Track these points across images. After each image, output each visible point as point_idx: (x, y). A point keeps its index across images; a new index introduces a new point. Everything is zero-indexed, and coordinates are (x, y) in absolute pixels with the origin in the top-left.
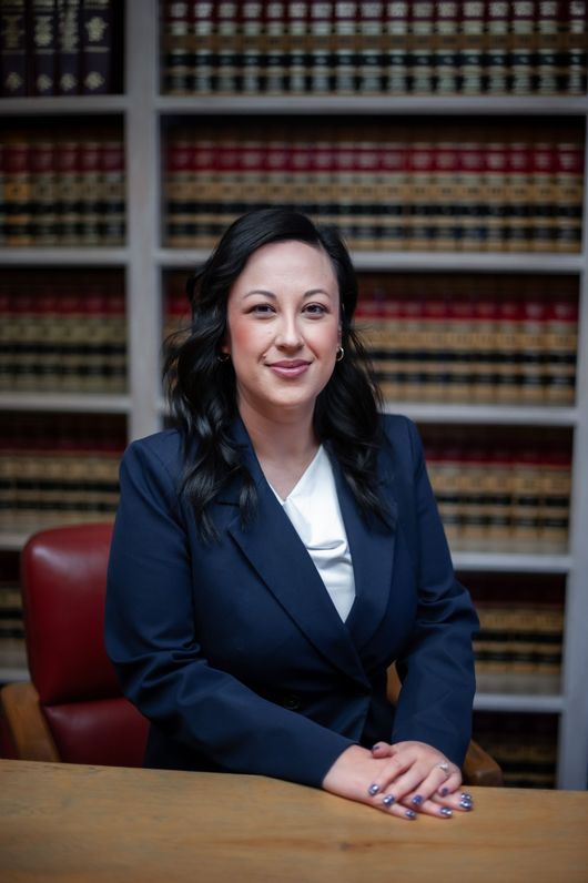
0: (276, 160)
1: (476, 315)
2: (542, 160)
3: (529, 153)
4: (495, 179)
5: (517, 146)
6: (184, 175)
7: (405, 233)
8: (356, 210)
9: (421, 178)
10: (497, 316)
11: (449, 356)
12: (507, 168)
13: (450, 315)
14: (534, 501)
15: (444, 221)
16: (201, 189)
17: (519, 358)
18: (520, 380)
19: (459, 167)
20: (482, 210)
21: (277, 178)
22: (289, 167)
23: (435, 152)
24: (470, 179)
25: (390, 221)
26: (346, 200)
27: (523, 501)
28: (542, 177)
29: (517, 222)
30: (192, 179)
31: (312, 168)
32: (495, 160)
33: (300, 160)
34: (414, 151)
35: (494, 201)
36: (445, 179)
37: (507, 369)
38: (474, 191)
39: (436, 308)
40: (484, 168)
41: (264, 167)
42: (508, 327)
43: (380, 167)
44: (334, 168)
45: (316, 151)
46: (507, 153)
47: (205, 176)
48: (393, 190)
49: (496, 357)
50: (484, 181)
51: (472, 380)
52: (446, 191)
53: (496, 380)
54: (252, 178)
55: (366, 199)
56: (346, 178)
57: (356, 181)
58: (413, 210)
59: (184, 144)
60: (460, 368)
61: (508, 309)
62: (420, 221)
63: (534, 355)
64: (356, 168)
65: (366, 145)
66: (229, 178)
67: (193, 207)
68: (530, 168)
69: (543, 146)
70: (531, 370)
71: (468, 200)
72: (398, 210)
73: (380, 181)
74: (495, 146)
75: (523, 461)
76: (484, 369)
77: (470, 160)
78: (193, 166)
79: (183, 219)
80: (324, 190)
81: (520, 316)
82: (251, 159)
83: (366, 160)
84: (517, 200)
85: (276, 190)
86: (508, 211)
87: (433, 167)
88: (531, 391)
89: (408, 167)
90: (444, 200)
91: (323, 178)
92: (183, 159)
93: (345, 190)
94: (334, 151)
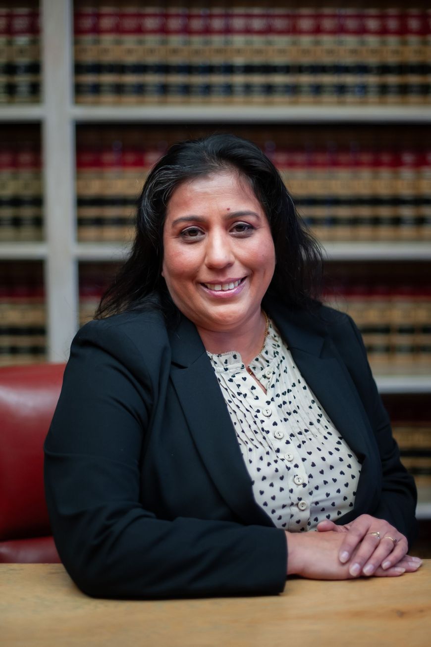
0: (175, 24)
1: (357, 164)
2: (414, 24)
3: (403, 18)
4: (372, 41)
5: (392, 11)
6: (88, 38)
7: (293, 90)
8: (249, 69)
9: (306, 40)
10: (376, 164)
11: (335, 202)
12: (383, 31)
13: (335, 164)
14: (410, 330)
15: (327, 79)
16: (106, 51)
17: (396, 201)
18: (397, 222)
19: (341, 30)
20: (362, 69)
21: (176, 40)
22: (186, 31)
23: (318, 17)
24: (350, 41)
25: (279, 79)
26: (239, 61)
27: (403, 331)
28: (413, 39)
29: (392, 80)
30: (97, 42)
31: (207, 31)
32: (372, 24)
33: (197, 24)
34: (301, 16)
35: (372, 60)
36: (327, 40)
37: (385, 212)
38: (354, 52)
39: (320, 158)
40: (362, 31)
41: (164, 30)
42: (385, 173)
43: (269, 31)
44: (228, 31)
45: (211, 16)
46: (382, 17)
47: (108, 40)
48: (282, 52)
49: (375, 201)
50: (363, 43)
51: (354, 222)
52: (330, 52)
53: (376, 222)
54: (152, 40)
55: (257, 60)
56: (239, 40)
57: (248, 43)
58: (299, 69)
59: (89, 10)
60: (343, 212)
61: (386, 158)
62: (305, 79)
63: (409, 198)
64: (248, 31)
65: (257, 11)
66: (130, 41)
67: (98, 68)
68: (403, 31)
69: (414, 11)
70: (407, 212)
71: (348, 60)
72: (287, 69)
73: (269, 43)
74: (373, 11)
75: (402, 293)
76: (365, 212)
77: (351, 24)
78: (96, 30)
79: (89, 79)
80: (219, 51)
81: (396, 164)
82: (150, 23)
83: (257, 24)
84: (392, 59)
85: (175, 51)
86: (384, 69)
87: (318, 30)
88: (407, 231)
89: (294, 30)
90: (327, 60)
91: (217, 40)
92: (88, 23)
93: (239, 52)
94: (228, 16)
